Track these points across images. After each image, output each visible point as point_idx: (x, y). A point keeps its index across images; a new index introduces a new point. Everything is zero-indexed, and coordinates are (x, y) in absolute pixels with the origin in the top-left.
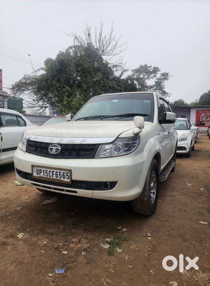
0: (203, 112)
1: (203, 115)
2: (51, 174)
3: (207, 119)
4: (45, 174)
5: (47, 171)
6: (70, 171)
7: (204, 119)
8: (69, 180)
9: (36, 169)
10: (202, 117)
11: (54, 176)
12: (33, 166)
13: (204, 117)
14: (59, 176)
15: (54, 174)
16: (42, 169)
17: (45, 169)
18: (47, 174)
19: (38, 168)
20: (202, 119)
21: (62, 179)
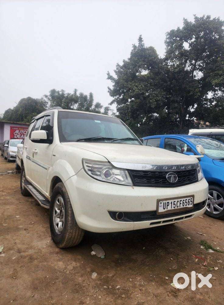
0: (17, 129)
1: (17, 132)
2: (179, 203)
3: (21, 137)
4: (173, 206)
5: (175, 202)
6: (193, 196)
7: (19, 136)
8: (191, 206)
9: (163, 203)
10: (16, 133)
11: (181, 205)
12: (158, 201)
13: (18, 134)
14: (185, 204)
16: (170, 201)
17: (173, 201)
18: (174, 206)
19: (165, 202)
20: (16, 136)
21: (188, 206)
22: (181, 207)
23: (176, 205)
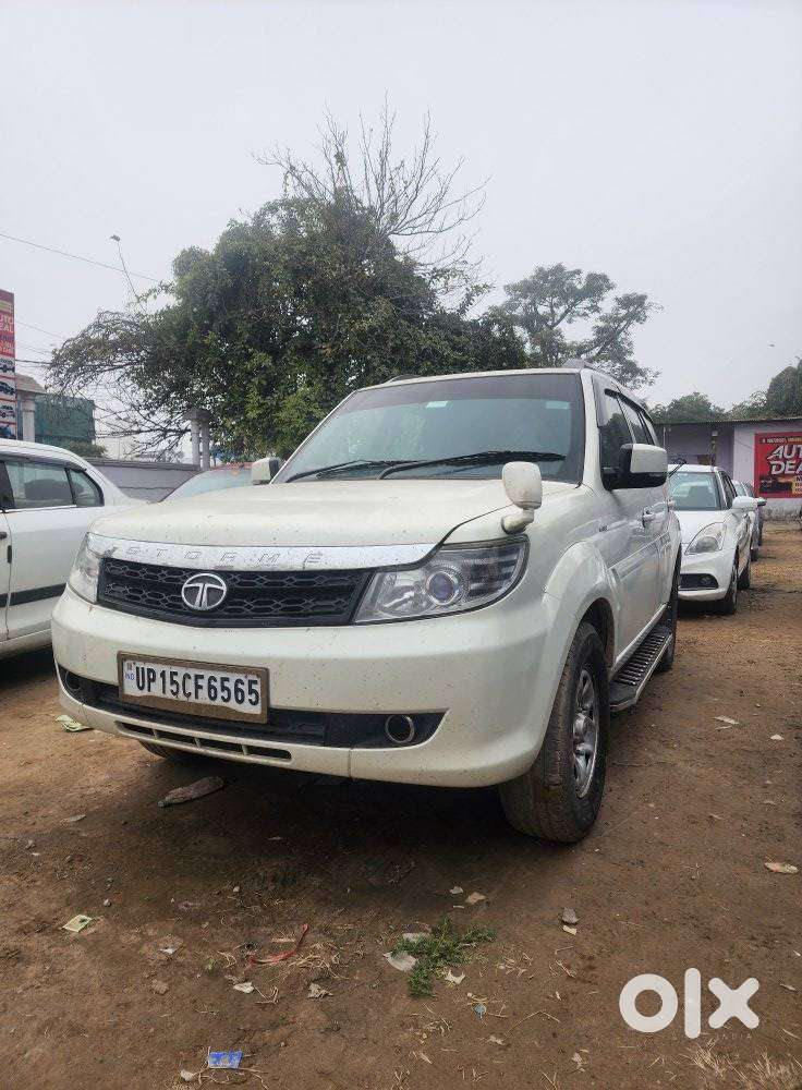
0: (782, 440)
1: (782, 450)
2: (191, 687)
4: (169, 687)
5: (176, 674)
6: (264, 674)
7: (788, 467)
8: (257, 710)
9: (134, 668)
10: (777, 458)
11: (203, 693)
12: (122, 658)
13: (785, 460)
14: (220, 694)
15: (201, 687)
16: (158, 669)
17: (168, 670)
18: (174, 688)
19: (140, 665)
20: (779, 467)
21: (232, 704)
22: (199, 701)
23: (181, 685)
